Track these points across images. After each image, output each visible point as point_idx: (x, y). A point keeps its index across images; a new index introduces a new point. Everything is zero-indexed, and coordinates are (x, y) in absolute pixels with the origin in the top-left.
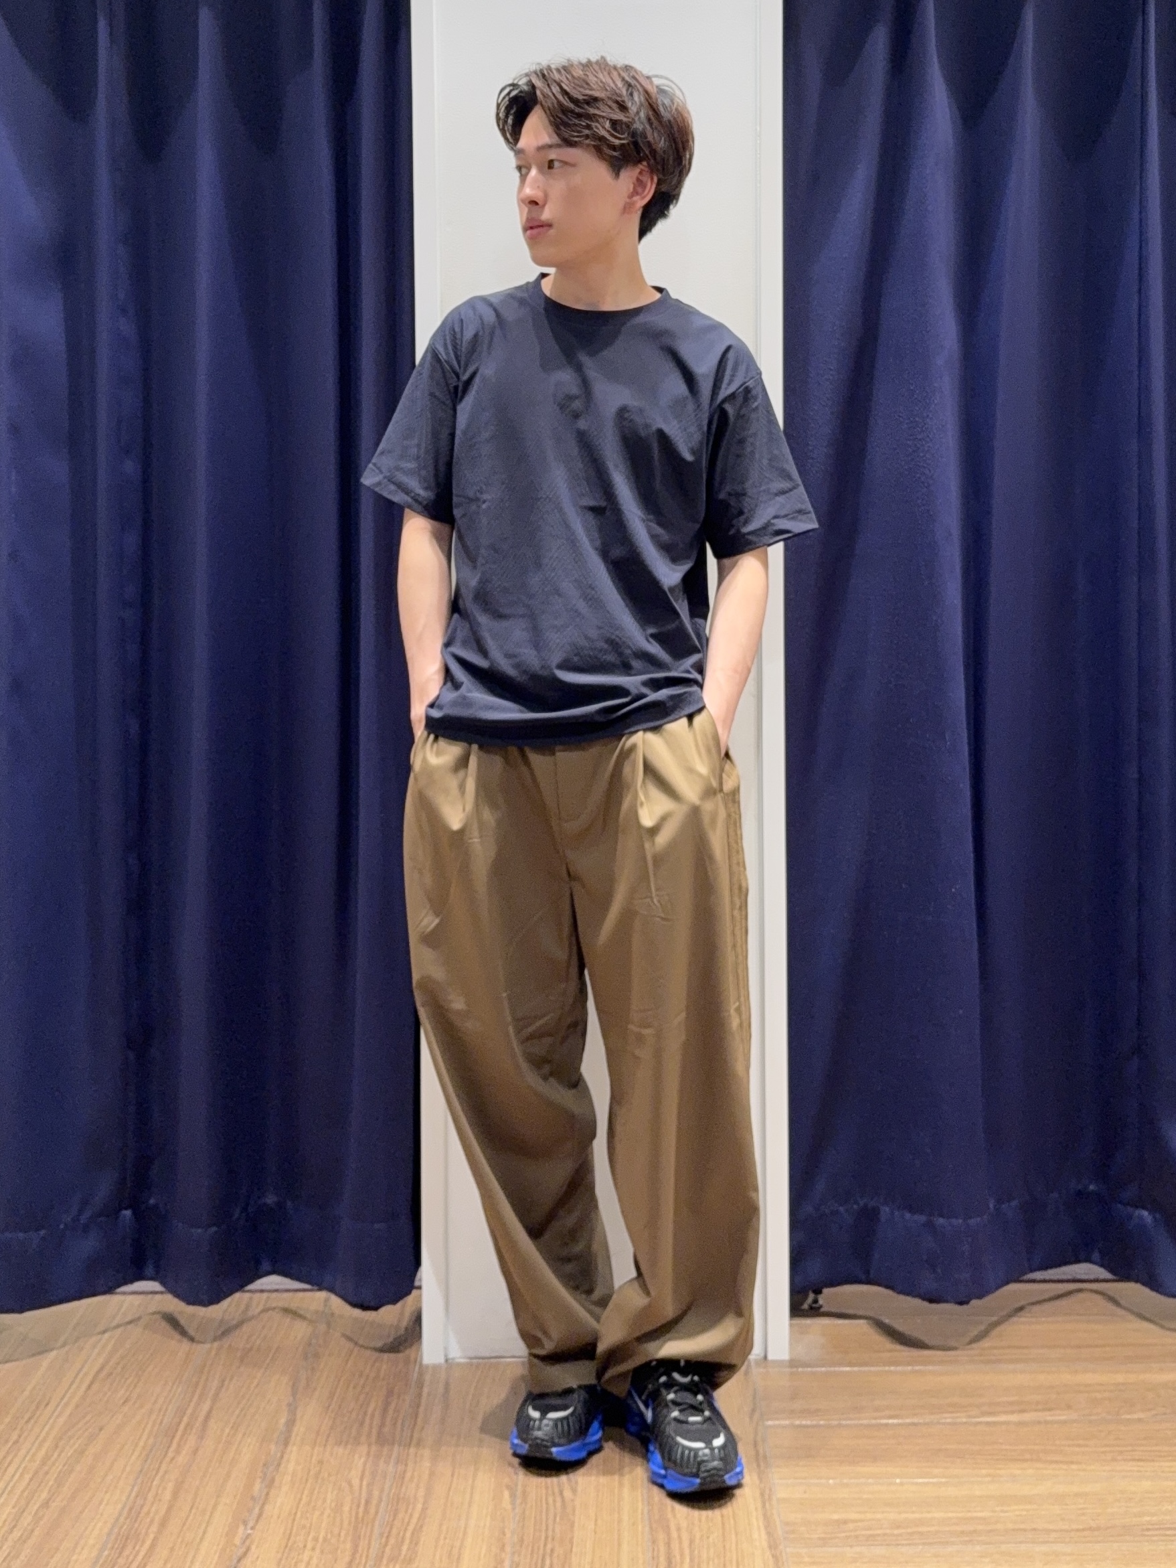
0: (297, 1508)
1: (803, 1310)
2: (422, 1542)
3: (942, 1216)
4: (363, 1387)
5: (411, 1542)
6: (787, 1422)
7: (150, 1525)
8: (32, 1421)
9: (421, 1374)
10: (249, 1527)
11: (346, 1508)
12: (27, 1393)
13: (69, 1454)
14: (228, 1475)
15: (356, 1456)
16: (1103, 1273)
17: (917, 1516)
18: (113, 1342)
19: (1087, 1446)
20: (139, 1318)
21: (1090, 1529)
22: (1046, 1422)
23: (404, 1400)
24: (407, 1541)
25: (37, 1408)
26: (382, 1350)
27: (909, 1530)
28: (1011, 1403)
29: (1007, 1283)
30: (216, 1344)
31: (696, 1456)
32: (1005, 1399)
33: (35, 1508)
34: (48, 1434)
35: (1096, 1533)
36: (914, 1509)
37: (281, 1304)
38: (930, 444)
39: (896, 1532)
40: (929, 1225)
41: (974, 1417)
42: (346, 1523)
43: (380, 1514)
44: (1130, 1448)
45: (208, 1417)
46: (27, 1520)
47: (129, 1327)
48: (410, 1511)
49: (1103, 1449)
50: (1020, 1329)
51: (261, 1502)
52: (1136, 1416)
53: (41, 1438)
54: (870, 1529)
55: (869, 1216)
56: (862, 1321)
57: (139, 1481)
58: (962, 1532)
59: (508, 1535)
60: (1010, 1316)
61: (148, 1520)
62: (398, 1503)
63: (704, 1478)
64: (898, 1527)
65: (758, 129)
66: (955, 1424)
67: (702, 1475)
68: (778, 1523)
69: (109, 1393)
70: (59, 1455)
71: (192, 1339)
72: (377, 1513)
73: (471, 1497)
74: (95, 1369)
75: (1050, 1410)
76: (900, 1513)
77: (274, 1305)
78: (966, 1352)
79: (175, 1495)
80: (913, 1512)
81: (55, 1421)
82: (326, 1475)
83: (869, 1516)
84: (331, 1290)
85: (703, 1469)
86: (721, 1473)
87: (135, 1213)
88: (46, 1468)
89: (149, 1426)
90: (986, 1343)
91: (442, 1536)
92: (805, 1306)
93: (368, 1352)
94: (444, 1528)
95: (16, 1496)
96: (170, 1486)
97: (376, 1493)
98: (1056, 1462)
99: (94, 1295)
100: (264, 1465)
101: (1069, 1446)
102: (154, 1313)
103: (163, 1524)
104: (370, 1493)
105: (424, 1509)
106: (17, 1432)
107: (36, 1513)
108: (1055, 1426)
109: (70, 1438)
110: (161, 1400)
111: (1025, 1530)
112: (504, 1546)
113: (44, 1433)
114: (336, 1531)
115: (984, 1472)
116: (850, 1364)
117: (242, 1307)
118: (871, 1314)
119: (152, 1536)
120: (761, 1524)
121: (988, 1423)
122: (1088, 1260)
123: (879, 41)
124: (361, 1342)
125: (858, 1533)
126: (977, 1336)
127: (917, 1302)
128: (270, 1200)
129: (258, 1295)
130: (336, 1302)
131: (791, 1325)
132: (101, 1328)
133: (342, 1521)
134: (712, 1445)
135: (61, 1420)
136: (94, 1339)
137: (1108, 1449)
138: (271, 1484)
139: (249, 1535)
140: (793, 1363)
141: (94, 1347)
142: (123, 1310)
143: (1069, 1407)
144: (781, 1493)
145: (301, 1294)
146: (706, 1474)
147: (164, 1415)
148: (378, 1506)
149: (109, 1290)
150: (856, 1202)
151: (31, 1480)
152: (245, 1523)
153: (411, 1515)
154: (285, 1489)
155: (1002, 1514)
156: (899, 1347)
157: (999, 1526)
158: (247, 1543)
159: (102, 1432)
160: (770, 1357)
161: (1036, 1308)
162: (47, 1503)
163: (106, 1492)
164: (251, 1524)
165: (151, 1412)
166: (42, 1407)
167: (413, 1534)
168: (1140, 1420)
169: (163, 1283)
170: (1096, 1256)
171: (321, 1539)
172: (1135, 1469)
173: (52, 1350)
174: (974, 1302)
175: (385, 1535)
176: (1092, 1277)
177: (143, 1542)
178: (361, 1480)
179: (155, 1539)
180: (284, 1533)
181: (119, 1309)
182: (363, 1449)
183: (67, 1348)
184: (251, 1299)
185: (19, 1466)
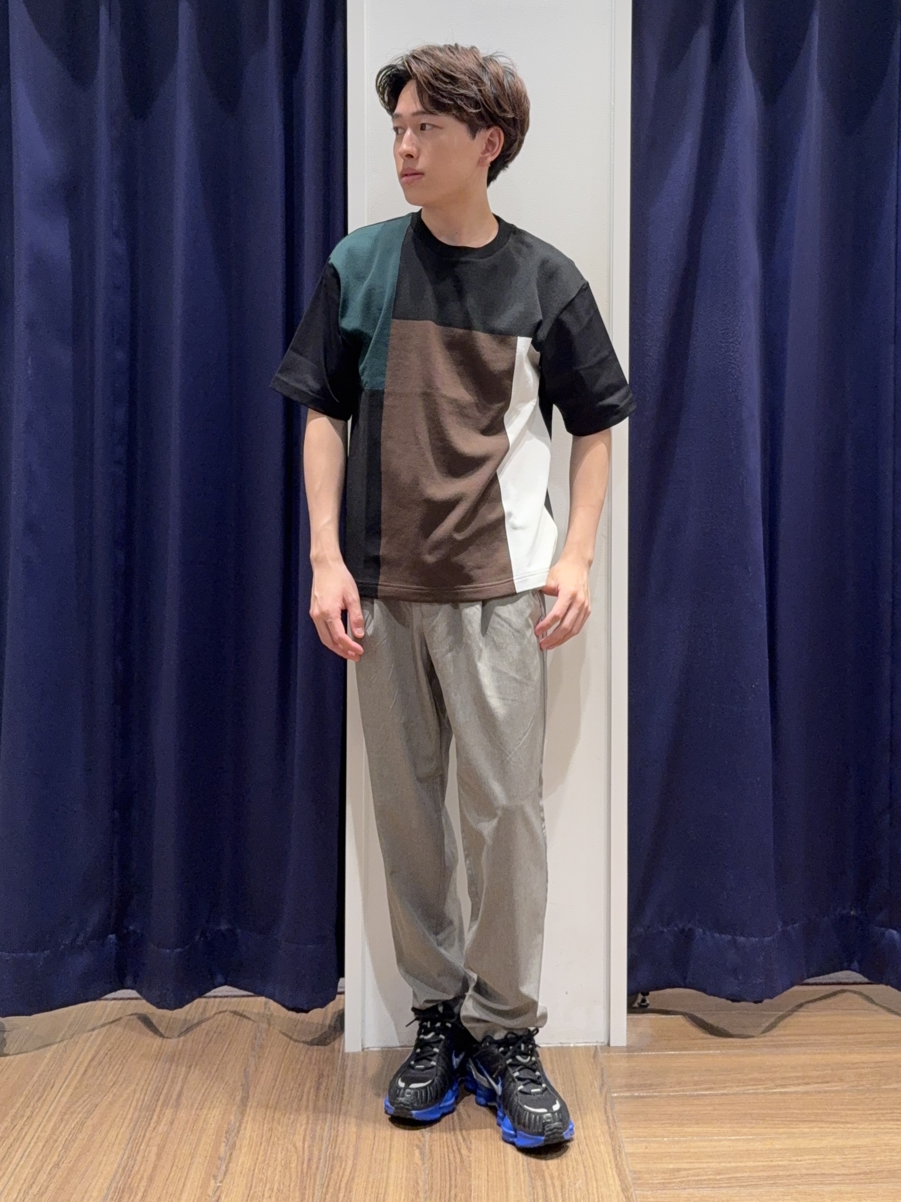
0: (255, 1164)
1: (636, 1008)
2: (354, 1189)
3: (742, 935)
4: (300, 1070)
5: (346, 1191)
6: (628, 1094)
7: (140, 1181)
8: (41, 1101)
9: (343, 1059)
10: (218, 1181)
11: (293, 1165)
12: (35, 1078)
13: (73, 1126)
14: (199, 1140)
15: (298, 1125)
16: (859, 977)
17: (733, 1165)
18: (100, 1038)
19: (856, 1110)
20: (120, 1019)
21: (865, 1173)
22: (825, 1092)
23: (332, 1081)
24: (343, 1190)
25: (44, 1090)
26: (312, 1043)
27: (728, 1176)
28: (797, 1078)
29: (792, 985)
30: (182, 1038)
31: (541, 1118)
32: (793, 1074)
33: (49, 1168)
34: (54, 1110)
35: (869, 1176)
36: (730, 1159)
37: (230, 1008)
38: (738, 346)
39: (718, 1177)
40: (734, 943)
41: (771, 1089)
42: (294, 1178)
43: (320, 1169)
44: (889, 1111)
45: (180, 1094)
46: (43, 1177)
47: (113, 1025)
48: (343, 1167)
49: (870, 1112)
50: (801, 1018)
51: (226, 1161)
52: (892, 1086)
53: (49, 1113)
54: (698, 1175)
55: (687, 936)
56: (679, 1016)
57: (130, 1146)
58: (768, 1177)
59: (421, 1184)
60: (793, 1011)
61: (139, 1176)
62: (333, 1160)
63: (548, 1136)
64: (719, 1174)
65: (613, 104)
66: (756, 1094)
67: (546, 1134)
68: (627, 1172)
69: (101, 1078)
70: (64, 1127)
71: (162, 1036)
72: (317, 1168)
73: (390, 1156)
74: (89, 1057)
75: (827, 1082)
76: (720, 1163)
77: (225, 1009)
78: (762, 1039)
79: (159, 1156)
80: (730, 1162)
81: (59, 1101)
82: (276, 1140)
83: (697, 1165)
84: (271, 996)
85: (547, 1129)
86: (560, 1131)
87: (119, 938)
88: (55, 1137)
89: (134, 1103)
90: (775, 1032)
91: (370, 1186)
92: (636, 1005)
93: (301, 1045)
94: (371, 1179)
95: (33, 1160)
96: (154, 1150)
97: (316, 1153)
98: (836, 1122)
99: (87, 1001)
100: (227, 1132)
101: (844, 1110)
102: (132, 1015)
103: (151, 1179)
104: (311, 1153)
105: (354, 1165)
106: (30, 1109)
107: (49, 1173)
108: (832, 1095)
109: (72, 1113)
110: (142, 1083)
111: (815, 1175)
112: (418, 1192)
113: (51, 1110)
114: (287, 1183)
115: (781, 1130)
116: (673, 1049)
117: (201, 1010)
118: (685, 1010)
119: (142, 1189)
120: (615, 1173)
121: (781, 1093)
122: (849, 968)
123: (703, 38)
124: (295, 1037)
125: (690, 1178)
126: (768, 1027)
127: (723, 1001)
128: (224, 927)
129: (212, 999)
130: (273, 1005)
131: (628, 1019)
132: (89, 1028)
133: (291, 1174)
134: (552, 1109)
135: (65, 1099)
136: (85, 1035)
137: (872, 1112)
138: (234, 1146)
139: (219, 1187)
140: (630, 1049)
141: (86, 1042)
142: (107, 1013)
143: (842, 1080)
144: (628, 1149)
145: (246, 999)
146: (550, 1132)
147: (145, 1094)
148: (318, 1163)
149: (97, 997)
150: (676, 925)
151: (44, 1146)
152: (215, 1177)
153: (345, 1169)
154: (244, 1150)
155: (797, 1163)
156: (709, 1036)
157: (796, 1172)
158: (218, 1193)
159: (98, 1108)
160: (612, 1044)
161: (811, 1005)
162: (58, 1164)
163: (104, 1155)
164: (220, 1178)
165: (135, 1092)
166: (49, 1088)
167: (347, 1184)
168: (895, 1090)
169: (140, 992)
170: (855, 965)
171: (275, 1190)
172: (894, 1126)
173: (53, 1044)
174: (766, 1001)
175: (325, 1185)
176: (851, 981)
177: (136, 1194)
178: (304, 1143)
179: (145, 1191)
180: (246, 1184)
181: (104, 1012)
182: (303, 1118)
183: (65, 1042)
184: (207, 1003)
185: (34, 1135)
